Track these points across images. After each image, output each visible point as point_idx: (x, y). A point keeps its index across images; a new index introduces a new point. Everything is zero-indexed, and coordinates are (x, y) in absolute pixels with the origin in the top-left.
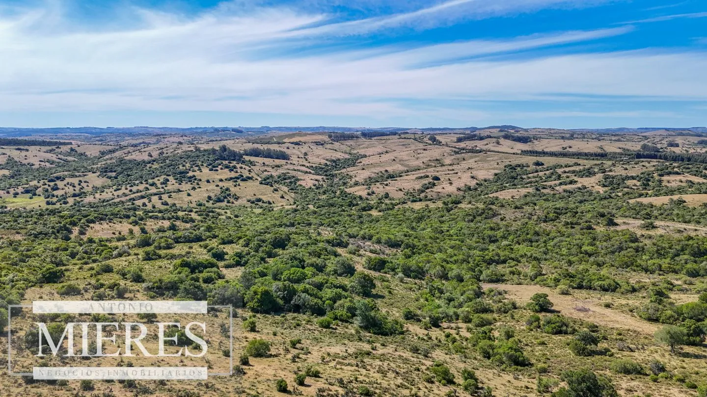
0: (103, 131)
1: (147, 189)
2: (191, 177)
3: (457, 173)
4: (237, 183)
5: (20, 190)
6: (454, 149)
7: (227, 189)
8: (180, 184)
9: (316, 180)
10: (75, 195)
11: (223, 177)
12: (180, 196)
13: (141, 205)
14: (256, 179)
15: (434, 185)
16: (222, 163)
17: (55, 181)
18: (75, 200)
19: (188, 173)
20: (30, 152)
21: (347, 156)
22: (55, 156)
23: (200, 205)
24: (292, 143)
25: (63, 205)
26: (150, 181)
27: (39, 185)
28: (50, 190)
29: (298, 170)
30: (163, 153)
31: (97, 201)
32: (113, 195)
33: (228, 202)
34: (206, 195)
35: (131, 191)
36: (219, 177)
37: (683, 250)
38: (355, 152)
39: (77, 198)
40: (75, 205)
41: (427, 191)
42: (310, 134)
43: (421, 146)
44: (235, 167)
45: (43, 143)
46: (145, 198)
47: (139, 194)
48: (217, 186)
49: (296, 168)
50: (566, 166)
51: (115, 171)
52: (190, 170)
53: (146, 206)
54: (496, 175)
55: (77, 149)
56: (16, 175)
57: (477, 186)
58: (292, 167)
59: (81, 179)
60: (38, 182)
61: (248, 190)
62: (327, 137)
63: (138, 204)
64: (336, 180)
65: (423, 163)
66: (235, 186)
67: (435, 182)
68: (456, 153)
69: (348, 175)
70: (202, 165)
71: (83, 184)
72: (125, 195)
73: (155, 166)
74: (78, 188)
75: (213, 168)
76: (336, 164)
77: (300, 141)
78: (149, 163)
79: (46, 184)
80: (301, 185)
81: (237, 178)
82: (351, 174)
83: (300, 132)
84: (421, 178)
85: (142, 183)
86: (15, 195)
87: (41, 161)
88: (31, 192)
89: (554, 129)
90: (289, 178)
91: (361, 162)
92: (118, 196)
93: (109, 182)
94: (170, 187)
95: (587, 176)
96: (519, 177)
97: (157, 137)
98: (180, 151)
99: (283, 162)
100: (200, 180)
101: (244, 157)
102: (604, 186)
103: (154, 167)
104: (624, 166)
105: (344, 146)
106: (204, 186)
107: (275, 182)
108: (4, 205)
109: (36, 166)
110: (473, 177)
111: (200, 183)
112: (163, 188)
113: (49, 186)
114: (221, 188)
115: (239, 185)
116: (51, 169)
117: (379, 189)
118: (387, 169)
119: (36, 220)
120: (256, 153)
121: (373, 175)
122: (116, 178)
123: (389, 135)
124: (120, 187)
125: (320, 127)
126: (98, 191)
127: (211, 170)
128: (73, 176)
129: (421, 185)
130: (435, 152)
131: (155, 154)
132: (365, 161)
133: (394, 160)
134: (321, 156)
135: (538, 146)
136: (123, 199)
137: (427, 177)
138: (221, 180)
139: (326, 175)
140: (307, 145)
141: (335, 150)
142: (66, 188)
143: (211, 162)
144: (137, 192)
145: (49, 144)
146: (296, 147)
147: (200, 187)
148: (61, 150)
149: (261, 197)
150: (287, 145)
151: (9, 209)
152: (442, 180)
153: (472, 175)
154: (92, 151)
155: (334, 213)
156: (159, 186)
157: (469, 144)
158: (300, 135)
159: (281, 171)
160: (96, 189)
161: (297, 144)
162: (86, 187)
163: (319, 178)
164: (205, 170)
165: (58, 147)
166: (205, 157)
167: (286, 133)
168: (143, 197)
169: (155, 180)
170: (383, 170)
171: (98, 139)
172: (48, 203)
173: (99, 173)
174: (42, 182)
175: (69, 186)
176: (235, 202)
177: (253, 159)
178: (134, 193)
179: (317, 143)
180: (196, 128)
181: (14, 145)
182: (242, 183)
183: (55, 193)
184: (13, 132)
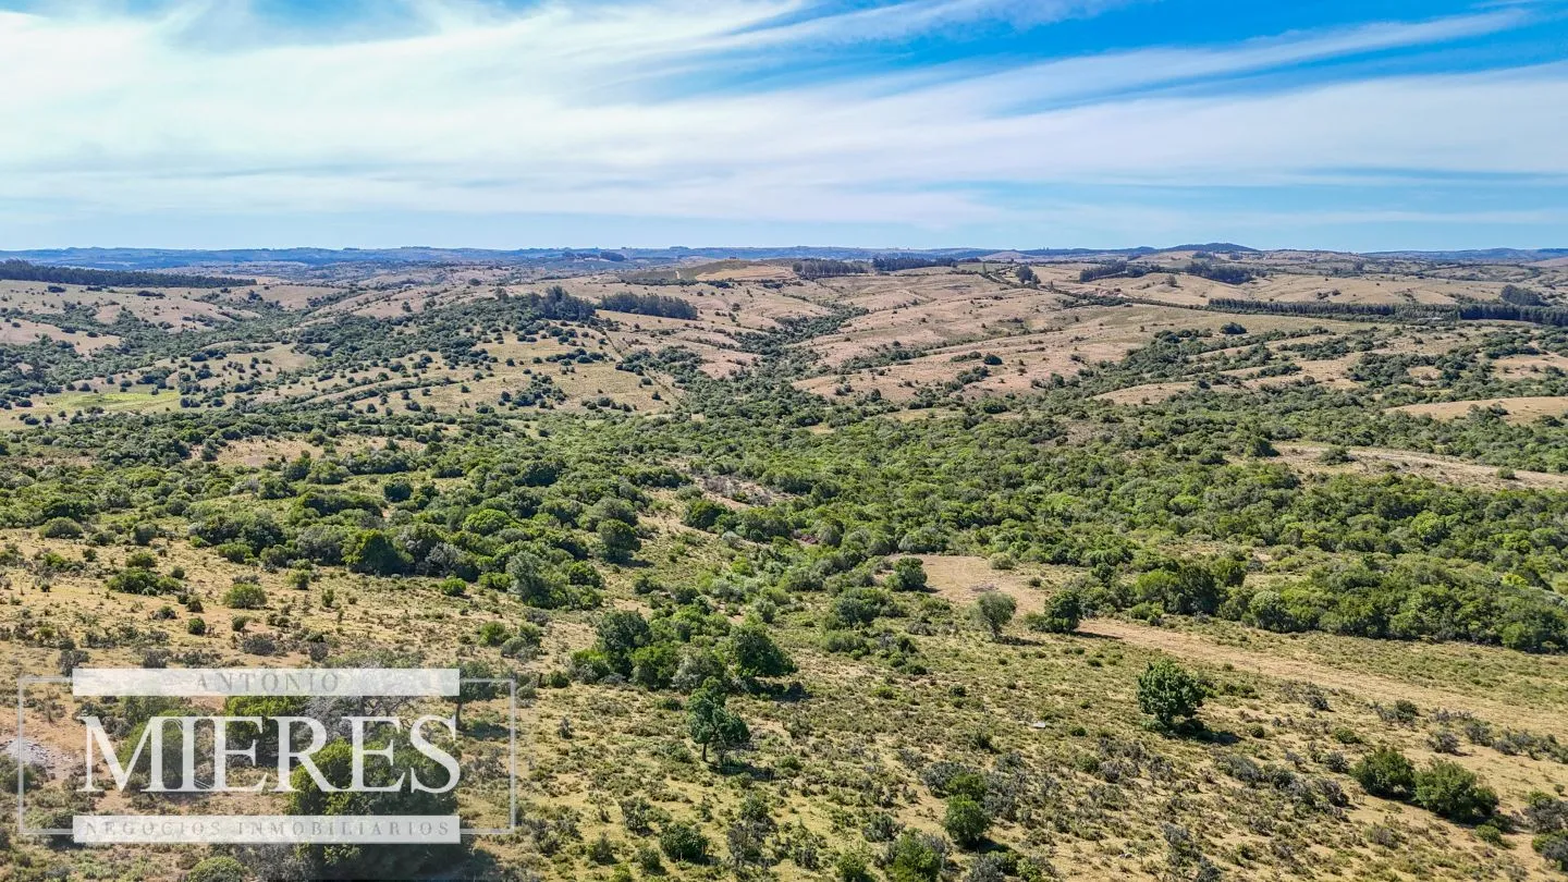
0: (335, 256)
1: (385, 377)
2: (476, 354)
3: (1043, 349)
4: (570, 368)
5: (135, 376)
6: (1065, 297)
7: (547, 380)
8: (453, 368)
9: (739, 363)
10: (239, 389)
11: (543, 355)
12: (448, 391)
13: (365, 409)
14: (612, 359)
15: (985, 373)
16: (548, 325)
17: (205, 359)
18: (237, 397)
19: (473, 345)
20: (165, 299)
21: (825, 312)
22: (215, 308)
23: (484, 411)
24: (712, 283)
25: (215, 409)
26: (394, 361)
27: (172, 367)
28: (193, 377)
29: (707, 342)
30: (434, 303)
31: (280, 401)
32: (314, 388)
33: (543, 406)
34: (500, 391)
35: (351, 380)
36: (536, 354)
37: (1370, 504)
38: (846, 302)
39: (244, 396)
40: (237, 407)
41: (967, 387)
42: (753, 264)
43: (995, 289)
44: (572, 334)
45: (198, 282)
46: (376, 395)
47: (366, 388)
48: (528, 372)
49: (703, 337)
50: (1293, 336)
51: (328, 341)
52: (479, 339)
53: (375, 411)
54: (1131, 353)
55: (264, 294)
56: (132, 347)
57: (1080, 378)
58: (695, 334)
59: (257, 355)
60: (173, 362)
61: (589, 382)
62: (791, 269)
63: (358, 408)
64: (784, 363)
65: (984, 326)
66: (564, 373)
67: (989, 367)
68: (1067, 305)
69: (811, 352)
70: (506, 329)
71: (261, 367)
72: (338, 388)
73: (412, 329)
74: (249, 372)
75: (526, 335)
76: (796, 328)
77: (730, 280)
78: (400, 323)
79: (186, 366)
80: (702, 373)
81: (572, 357)
82: (819, 350)
83: (735, 258)
84: (964, 358)
85: (376, 365)
86: (125, 386)
87: (186, 319)
88: (155, 381)
89: (1327, 252)
90: (683, 358)
91: (850, 325)
92: (324, 391)
93: (314, 363)
94: (431, 374)
95: (1326, 357)
96: (1180, 359)
97: (438, 270)
98: (467, 300)
99: (679, 323)
100: (495, 360)
101: (597, 311)
102: (1358, 378)
103: (408, 331)
104: (1418, 335)
105: (825, 290)
106: (501, 370)
107: (651, 365)
108: (100, 406)
109: (177, 329)
110: (1075, 359)
111: (493, 365)
112: (416, 375)
113: (193, 369)
114: (535, 378)
115: (573, 371)
116: (204, 334)
117: (863, 383)
118: (899, 339)
119: (126, 431)
120: (626, 304)
121: (866, 353)
122: (328, 354)
123: (934, 265)
124: (331, 373)
125: (799, 248)
126: (287, 382)
127: (521, 339)
128: (242, 350)
129: (956, 373)
130: (1019, 303)
131: (417, 306)
132: (859, 323)
133: (924, 320)
134: (765, 311)
135: (1264, 291)
136: (333, 397)
137: (978, 356)
138: (538, 361)
139: (764, 353)
140: (744, 288)
141: (804, 299)
142: (226, 374)
143: (526, 323)
144: (364, 383)
145: (210, 283)
146: (719, 291)
147: (492, 375)
148: (232, 295)
149: (611, 396)
150: (698, 287)
151: (106, 413)
152: (1005, 363)
153: (1076, 353)
154: (294, 298)
155: (736, 429)
156: (411, 371)
157: (1104, 286)
158: (732, 265)
159: (669, 342)
160: (284, 376)
161: (722, 285)
162: (264, 372)
163: (747, 357)
164: (511, 340)
165: (225, 291)
166: (514, 312)
167: (704, 261)
168: (372, 394)
169: (405, 361)
170: (889, 341)
171: (318, 273)
172: (185, 404)
173: (295, 344)
174: (179, 361)
175: (231, 370)
176: (557, 406)
177: (615, 316)
178: (357, 385)
179: (766, 284)
180: (533, 251)
181: (138, 285)
182: (580, 368)
183: (203, 383)
184: (150, 258)
